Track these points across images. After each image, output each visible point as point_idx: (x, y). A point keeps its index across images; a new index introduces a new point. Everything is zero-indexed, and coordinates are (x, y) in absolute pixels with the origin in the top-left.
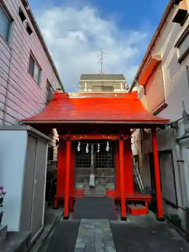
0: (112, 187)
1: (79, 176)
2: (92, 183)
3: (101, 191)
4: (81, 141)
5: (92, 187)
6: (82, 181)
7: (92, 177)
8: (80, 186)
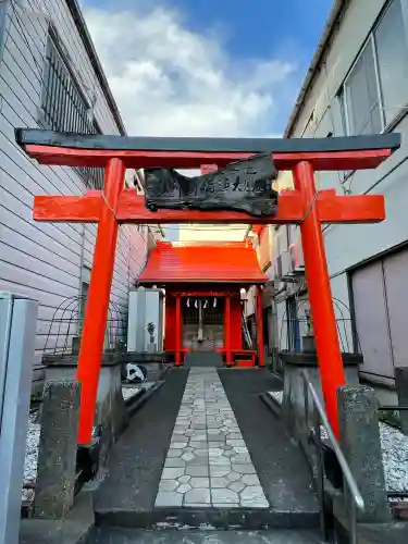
0: (220, 344)
1: (187, 333)
2: (200, 337)
3: (208, 346)
4: (190, 297)
5: (200, 342)
6: (190, 337)
7: (200, 332)
8: (187, 344)
